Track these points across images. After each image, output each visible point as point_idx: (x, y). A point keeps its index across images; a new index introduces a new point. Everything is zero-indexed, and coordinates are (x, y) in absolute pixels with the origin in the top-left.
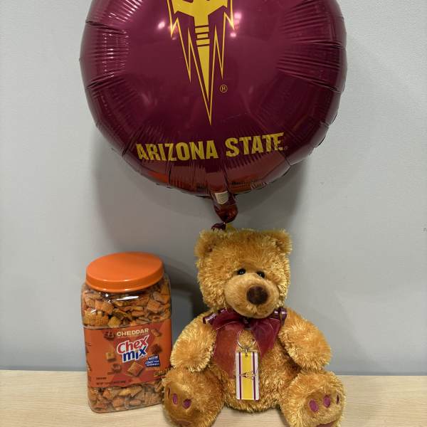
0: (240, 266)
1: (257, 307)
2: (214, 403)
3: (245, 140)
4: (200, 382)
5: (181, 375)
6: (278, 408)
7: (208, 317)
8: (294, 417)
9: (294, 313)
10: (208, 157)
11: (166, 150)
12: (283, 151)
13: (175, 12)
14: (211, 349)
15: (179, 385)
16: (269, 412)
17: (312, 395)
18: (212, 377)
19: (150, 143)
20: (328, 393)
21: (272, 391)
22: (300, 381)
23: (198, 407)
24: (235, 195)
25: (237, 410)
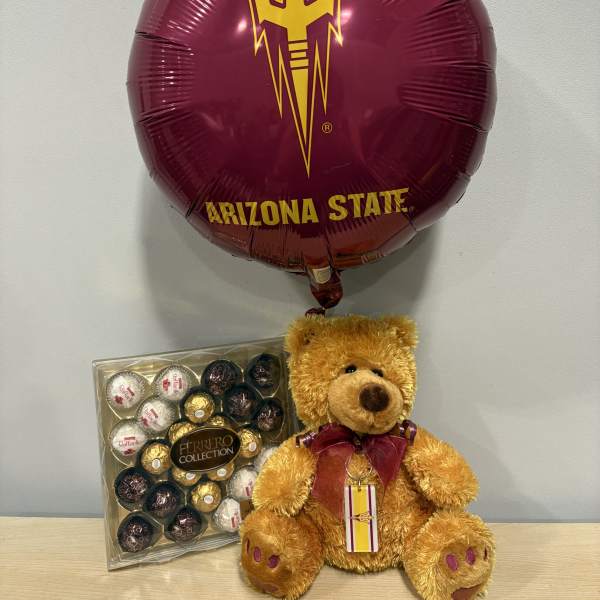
0: (349, 361)
1: (374, 415)
2: (311, 561)
3: (356, 198)
4: (292, 532)
5: (265, 521)
6: (401, 567)
7: (304, 436)
8: (423, 579)
9: (425, 432)
10: (305, 221)
11: (247, 211)
12: (407, 213)
13: (261, 21)
14: (309, 482)
15: (261, 534)
16: (388, 572)
17: (450, 547)
18: (308, 523)
19: (225, 201)
20: (473, 545)
21: (392, 542)
22: (434, 528)
23: (288, 567)
24: (339, 271)
25: (343, 569)
